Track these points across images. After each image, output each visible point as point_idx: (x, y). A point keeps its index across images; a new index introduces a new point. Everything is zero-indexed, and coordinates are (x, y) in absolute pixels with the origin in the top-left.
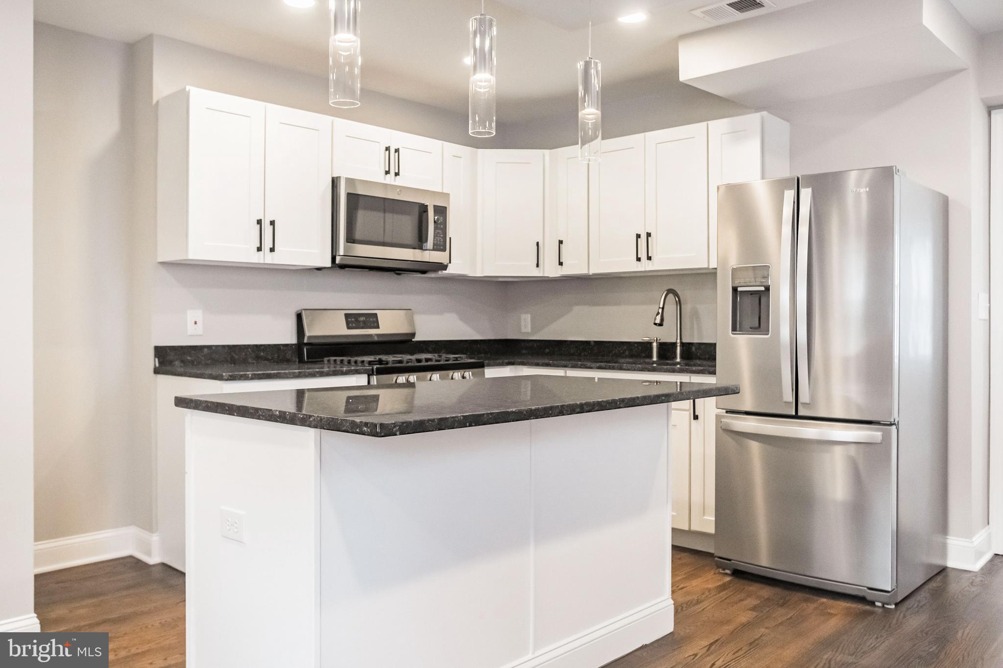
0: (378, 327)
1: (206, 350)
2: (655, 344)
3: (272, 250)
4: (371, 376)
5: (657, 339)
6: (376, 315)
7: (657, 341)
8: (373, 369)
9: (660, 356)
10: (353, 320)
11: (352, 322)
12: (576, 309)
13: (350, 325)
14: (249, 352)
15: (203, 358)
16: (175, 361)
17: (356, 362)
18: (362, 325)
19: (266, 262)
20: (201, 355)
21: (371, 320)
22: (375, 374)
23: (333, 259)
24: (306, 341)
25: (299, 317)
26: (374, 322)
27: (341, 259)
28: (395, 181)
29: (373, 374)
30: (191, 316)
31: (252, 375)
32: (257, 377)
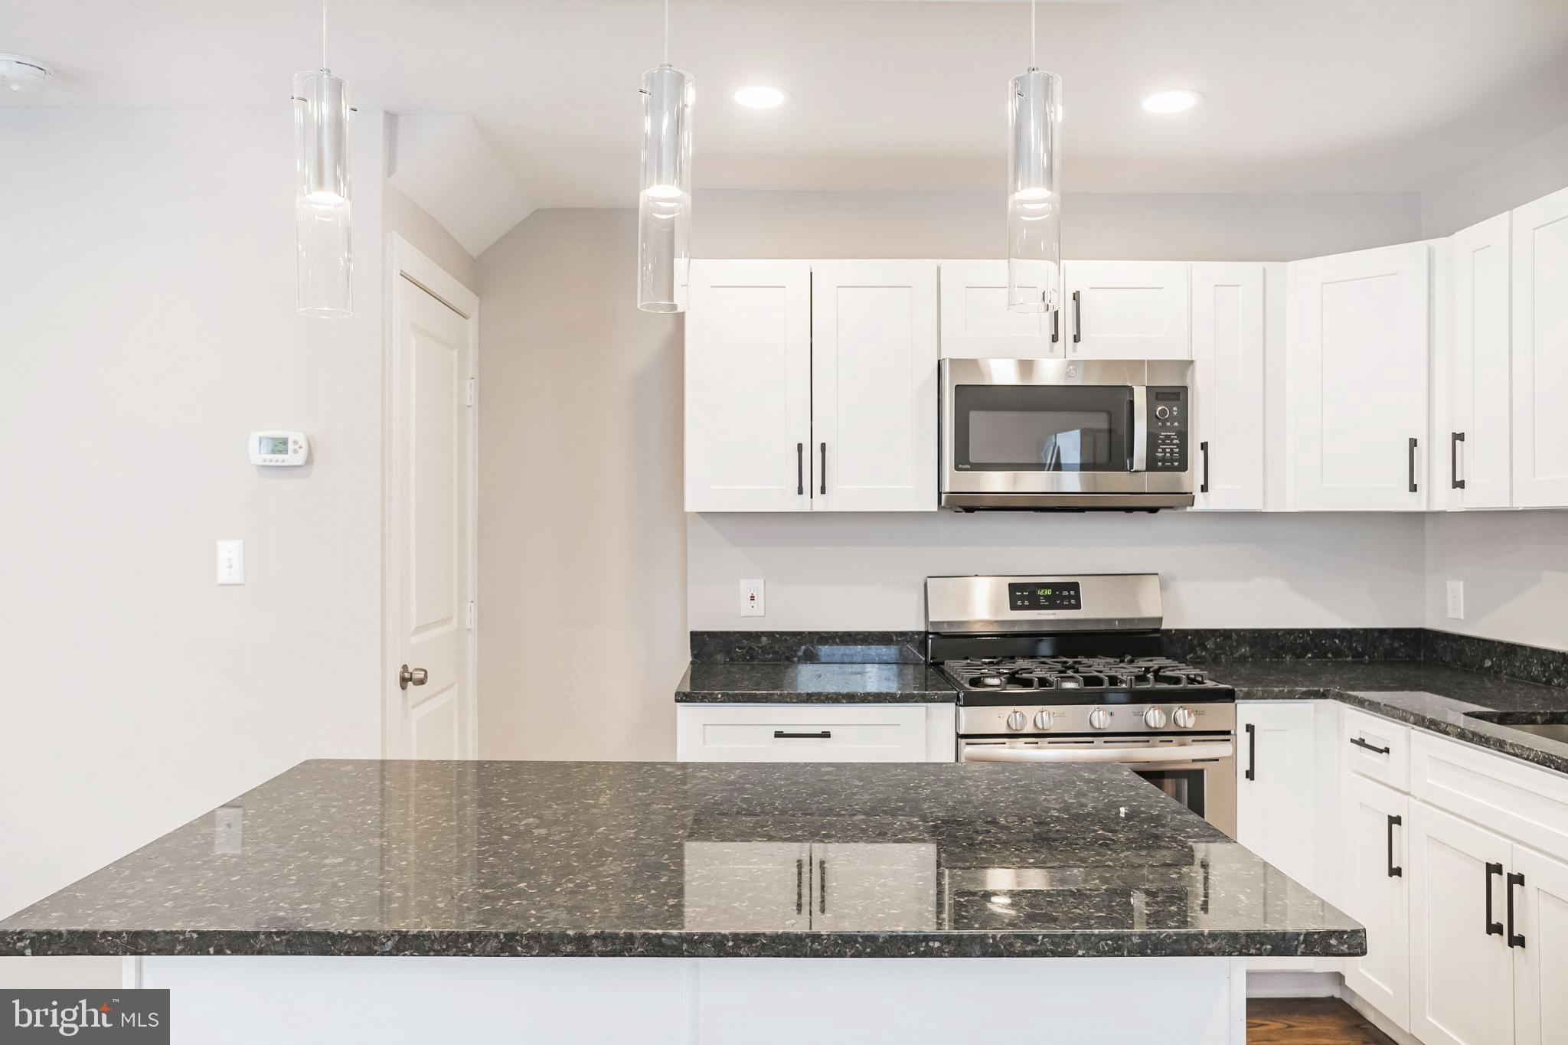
0: (1078, 606)
1: (764, 639)
3: (823, 490)
4: (958, 708)
6: (1077, 584)
10: (1023, 594)
11: (1022, 598)
13: (1019, 603)
15: (760, 651)
16: (717, 654)
18: (1043, 601)
19: (815, 510)
20: (758, 647)
21: (1065, 593)
22: (962, 703)
24: (930, 628)
25: (926, 588)
26: (1070, 597)
27: (948, 499)
28: (1074, 350)
29: (958, 705)
30: (746, 587)
31: (723, 695)
32: (731, 699)
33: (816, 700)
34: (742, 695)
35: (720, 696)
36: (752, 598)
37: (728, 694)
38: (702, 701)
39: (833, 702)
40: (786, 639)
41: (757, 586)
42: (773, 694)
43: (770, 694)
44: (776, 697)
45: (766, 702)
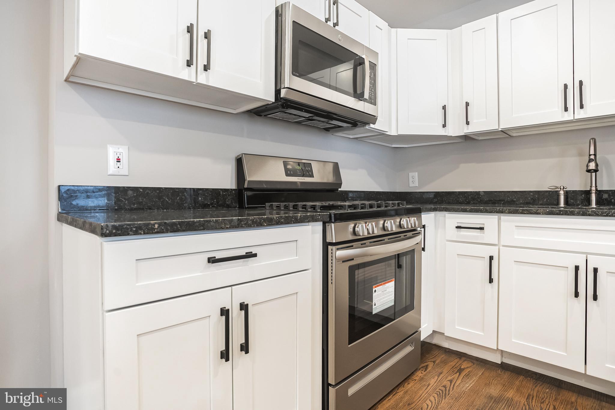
0: (312, 176)
1: (130, 192)
2: (562, 192)
3: (206, 68)
4: (327, 224)
5: (563, 187)
6: (310, 165)
7: (563, 189)
8: (330, 215)
9: (567, 203)
12: (462, 166)
13: (289, 172)
14: (185, 196)
17: (304, 207)
19: (199, 82)
21: (307, 169)
22: (333, 221)
23: (278, 92)
24: (246, 186)
25: (239, 162)
26: (309, 171)
27: (286, 93)
29: (330, 222)
30: (112, 152)
31: (160, 225)
32: (169, 228)
33: (245, 224)
34: (180, 223)
35: (156, 226)
36: (118, 160)
37: (165, 223)
38: (136, 233)
39: (257, 226)
40: (148, 193)
41: (123, 151)
42: (210, 221)
43: (207, 221)
44: (212, 223)
45: (204, 229)
